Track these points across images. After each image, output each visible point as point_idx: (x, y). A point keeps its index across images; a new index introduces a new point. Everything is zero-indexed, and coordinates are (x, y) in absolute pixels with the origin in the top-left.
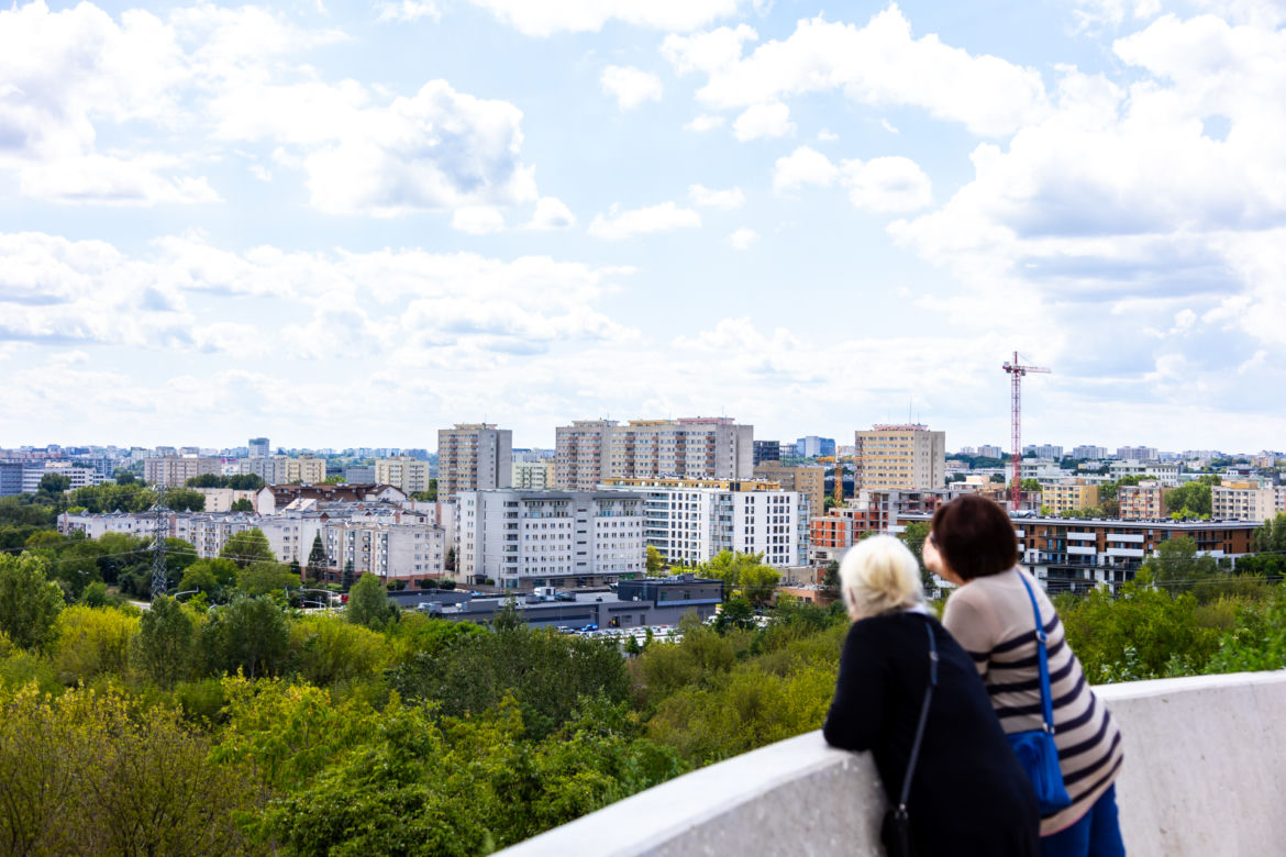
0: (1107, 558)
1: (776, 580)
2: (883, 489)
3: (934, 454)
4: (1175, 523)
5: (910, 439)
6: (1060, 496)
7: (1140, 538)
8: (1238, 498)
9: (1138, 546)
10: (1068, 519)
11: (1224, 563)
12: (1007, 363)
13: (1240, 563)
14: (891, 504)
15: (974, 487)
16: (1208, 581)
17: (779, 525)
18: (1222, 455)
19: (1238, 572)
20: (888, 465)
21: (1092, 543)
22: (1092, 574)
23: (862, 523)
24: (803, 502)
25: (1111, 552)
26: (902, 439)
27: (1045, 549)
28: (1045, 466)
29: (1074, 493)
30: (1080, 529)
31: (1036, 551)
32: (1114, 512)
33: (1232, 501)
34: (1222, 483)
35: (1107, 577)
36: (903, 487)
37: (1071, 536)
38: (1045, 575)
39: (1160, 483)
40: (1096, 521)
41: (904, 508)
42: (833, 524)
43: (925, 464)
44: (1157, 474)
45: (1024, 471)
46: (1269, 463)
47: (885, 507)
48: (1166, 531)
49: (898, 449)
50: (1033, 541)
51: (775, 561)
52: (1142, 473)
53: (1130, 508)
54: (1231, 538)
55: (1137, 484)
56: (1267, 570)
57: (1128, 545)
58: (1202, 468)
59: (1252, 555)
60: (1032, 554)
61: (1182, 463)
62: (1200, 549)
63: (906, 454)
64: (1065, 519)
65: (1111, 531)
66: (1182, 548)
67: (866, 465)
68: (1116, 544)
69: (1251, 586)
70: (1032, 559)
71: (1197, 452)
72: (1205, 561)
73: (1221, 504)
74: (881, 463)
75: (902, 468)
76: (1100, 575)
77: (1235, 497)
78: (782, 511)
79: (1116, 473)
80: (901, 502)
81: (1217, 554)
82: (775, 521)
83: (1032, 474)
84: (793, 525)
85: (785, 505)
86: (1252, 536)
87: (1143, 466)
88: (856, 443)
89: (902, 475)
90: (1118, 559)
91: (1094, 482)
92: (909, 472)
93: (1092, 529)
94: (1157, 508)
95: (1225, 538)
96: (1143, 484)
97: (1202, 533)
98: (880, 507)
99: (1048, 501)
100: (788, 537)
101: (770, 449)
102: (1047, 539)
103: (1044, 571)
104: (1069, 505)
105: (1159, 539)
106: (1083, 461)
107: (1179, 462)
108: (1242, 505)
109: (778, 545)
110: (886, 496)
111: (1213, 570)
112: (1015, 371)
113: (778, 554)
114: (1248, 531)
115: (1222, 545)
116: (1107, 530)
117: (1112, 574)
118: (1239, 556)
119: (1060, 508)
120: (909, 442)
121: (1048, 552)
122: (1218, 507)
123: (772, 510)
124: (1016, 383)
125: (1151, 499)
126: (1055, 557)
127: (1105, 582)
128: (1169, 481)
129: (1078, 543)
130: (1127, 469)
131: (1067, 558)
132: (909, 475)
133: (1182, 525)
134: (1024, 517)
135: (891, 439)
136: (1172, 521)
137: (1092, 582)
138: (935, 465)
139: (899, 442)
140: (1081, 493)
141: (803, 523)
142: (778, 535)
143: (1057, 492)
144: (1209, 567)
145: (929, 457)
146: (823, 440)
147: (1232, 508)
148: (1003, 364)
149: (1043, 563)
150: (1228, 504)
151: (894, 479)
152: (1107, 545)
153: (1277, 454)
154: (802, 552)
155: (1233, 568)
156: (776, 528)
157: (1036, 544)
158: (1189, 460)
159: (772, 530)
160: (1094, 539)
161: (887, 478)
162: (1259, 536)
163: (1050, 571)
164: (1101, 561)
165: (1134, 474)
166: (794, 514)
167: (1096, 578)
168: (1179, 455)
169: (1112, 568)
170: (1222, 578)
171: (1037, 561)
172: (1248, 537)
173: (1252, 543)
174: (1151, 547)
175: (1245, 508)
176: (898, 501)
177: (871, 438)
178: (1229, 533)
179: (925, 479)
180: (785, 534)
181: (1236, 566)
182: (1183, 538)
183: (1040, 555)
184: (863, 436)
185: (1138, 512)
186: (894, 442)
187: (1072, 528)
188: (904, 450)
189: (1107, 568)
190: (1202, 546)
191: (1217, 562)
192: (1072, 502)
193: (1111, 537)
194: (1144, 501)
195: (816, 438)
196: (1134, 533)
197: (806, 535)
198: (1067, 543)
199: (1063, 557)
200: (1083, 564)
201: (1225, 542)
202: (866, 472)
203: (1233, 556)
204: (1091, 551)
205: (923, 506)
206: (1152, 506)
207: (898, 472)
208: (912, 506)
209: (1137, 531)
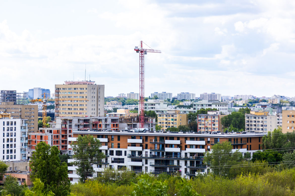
0: (186, 154)
1: (5, 169)
2: (69, 117)
3: (98, 97)
4: (222, 134)
5: (85, 89)
6: (167, 120)
7: (203, 143)
8: (258, 120)
9: (203, 147)
10: (166, 132)
11: (247, 155)
12: (137, 47)
13: (255, 156)
14: (73, 124)
15: (121, 115)
16: (238, 166)
17: (10, 137)
18: (254, 97)
19: (253, 160)
20: (73, 103)
21: (178, 146)
22: (178, 162)
23: (57, 136)
24: (24, 125)
25: (189, 150)
26: (81, 89)
27: (153, 149)
28: (159, 104)
29: (174, 118)
30: (172, 138)
31: (148, 151)
32: (194, 128)
33: (255, 121)
34: (251, 112)
35: (186, 164)
36: (81, 116)
37: (167, 142)
38: (153, 164)
39: (218, 112)
40: (181, 134)
41: (81, 127)
42: (41, 137)
43: (93, 103)
44: (217, 108)
45: (148, 107)
46: (277, 102)
47: (70, 126)
48: (217, 139)
49: (79, 95)
50: (147, 145)
51: (8, 158)
52: (210, 107)
53: (203, 126)
54: (250, 142)
55: (207, 113)
56: (268, 159)
57: (197, 146)
58: (244, 104)
59: (262, 151)
60: (146, 152)
61: (233, 102)
62: (234, 148)
63: (83, 97)
64: (164, 132)
65: (188, 139)
66: (225, 148)
67: (61, 103)
68: (191, 146)
69: (260, 167)
70: (146, 155)
71: (242, 96)
72: (236, 155)
73: (250, 123)
74: (69, 102)
75: (81, 105)
76: (182, 163)
77: (257, 120)
78: (11, 130)
79: (196, 107)
80: (79, 124)
81: (243, 151)
82: (8, 136)
83: (152, 108)
84: (18, 137)
85: (13, 126)
86: (261, 140)
87: (210, 103)
88: (56, 92)
89: (81, 109)
90: (192, 154)
91: (185, 112)
92: (84, 107)
93: (178, 138)
94: (217, 126)
95: (248, 142)
96: (210, 113)
97: (236, 139)
98: (68, 126)
99: (160, 123)
100: (15, 145)
101: (11, 95)
102: (154, 144)
103: (152, 162)
104: (171, 125)
105: (213, 143)
106: (182, 101)
107: (232, 101)
108: (260, 124)
109: (10, 149)
110: (71, 121)
111: (241, 159)
112: (141, 52)
113: (10, 154)
114: (259, 138)
115: (246, 146)
116: (186, 138)
117: (189, 163)
118: (255, 151)
119: (167, 126)
120: (85, 91)
121: (155, 151)
122: (248, 125)
123: (6, 129)
124: (142, 58)
125: (214, 121)
126: (159, 153)
127: (185, 167)
128: (224, 111)
129: (171, 146)
130: (202, 105)
131: (165, 154)
132: (85, 109)
133: (225, 135)
134: (142, 132)
135: (75, 89)
136: (220, 133)
137: (178, 167)
138: (99, 103)
139: (79, 91)
140: (177, 118)
141: (24, 136)
142: (10, 143)
143: (165, 117)
144: (238, 158)
145: (96, 99)
146: (43, 90)
147: (255, 125)
148: (134, 48)
149: (152, 157)
150: (253, 123)
151: (76, 111)
152: (186, 146)
153: (281, 97)
154: (23, 153)
155: (252, 158)
156: (8, 139)
157: (149, 147)
158: (237, 100)
159: (6, 140)
160: (179, 143)
161: (73, 111)
162: (265, 141)
163: (156, 161)
164: (183, 155)
165: (206, 108)
166: (18, 132)
167: (180, 165)
168: (232, 98)
169: (189, 159)
170: (245, 164)
171: (149, 156)
172: (260, 141)
173: (261, 144)
174: (209, 147)
175: (262, 126)
176: (77, 124)
177: (64, 89)
178: (249, 139)
179: (93, 111)
180: (13, 143)
181: (253, 157)
182: (225, 142)
183: (151, 153)
184: (59, 87)
185: (207, 128)
186: (76, 91)
187: (167, 138)
188: (82, 95)
189: (186, 159)
190: (235, 146)
191: (243, 155)
192: (173, 123)
193: (188, 142)
194: (210, 122)
195: (39, 89)
196: (200, 140)
197: (25, 143)
198: (165, 146)
199: (163, 154)
200: (173, 157)
201: (248, 144)
202: (61, 107)
203: (252, 152)
204: (178, 150)
205: (91, 126)
206: (214, 125)
207: (79, 107)
208: (85, 126)
209: (202, 139)
